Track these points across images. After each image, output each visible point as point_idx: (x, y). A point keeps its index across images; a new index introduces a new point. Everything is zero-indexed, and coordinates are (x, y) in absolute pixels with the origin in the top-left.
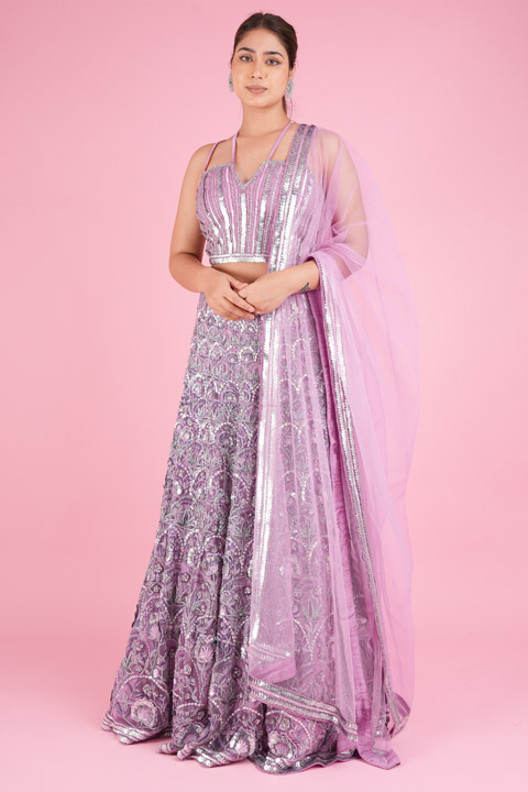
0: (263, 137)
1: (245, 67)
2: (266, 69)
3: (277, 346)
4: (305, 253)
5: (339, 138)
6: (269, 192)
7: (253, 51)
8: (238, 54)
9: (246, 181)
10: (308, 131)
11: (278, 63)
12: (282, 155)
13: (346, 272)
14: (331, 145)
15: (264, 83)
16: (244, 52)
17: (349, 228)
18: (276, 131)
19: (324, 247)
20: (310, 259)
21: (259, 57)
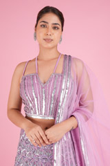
0: (49, 61)
1: (44, 30)
2: (53, 31)
3: (60, 156)
4: (70, 114)
5: (83, 63)
6: (56, 88)
7: (47, 23)
8: (39, 24)
9: (45, 83)
10: (68, 58)
11: (58, 28)
12: (60, 71)
13: (87, 119)
14: (80, 65)
15: (52, 37)
16: (43, 23)
17: (87, 102)
18: (55, 59)
19: (77, 110)
20: (72, 116)
21: (50, 25)
